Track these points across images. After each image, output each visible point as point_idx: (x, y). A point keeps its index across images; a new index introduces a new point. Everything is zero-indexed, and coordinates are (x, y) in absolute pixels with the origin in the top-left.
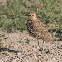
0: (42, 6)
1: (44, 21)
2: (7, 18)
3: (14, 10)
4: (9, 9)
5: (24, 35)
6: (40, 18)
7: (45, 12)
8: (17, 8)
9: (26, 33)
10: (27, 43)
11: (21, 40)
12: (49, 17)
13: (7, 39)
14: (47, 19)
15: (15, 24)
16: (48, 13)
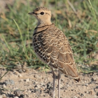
0: (79, 16)
1: (84, 47)
2: (6, 39)
3: (21, 23)
4: (11, 21)
5: (41, 77)
6: (75, 41)
7: (86, 27)
8: (27, 19)
9: (47, 73)
10: (48, 92)
11: (36, 86)
12: (93, 38)
13: (6, 84)
14: (90, 43)
15: (24, 53)
16: (93, 31)
